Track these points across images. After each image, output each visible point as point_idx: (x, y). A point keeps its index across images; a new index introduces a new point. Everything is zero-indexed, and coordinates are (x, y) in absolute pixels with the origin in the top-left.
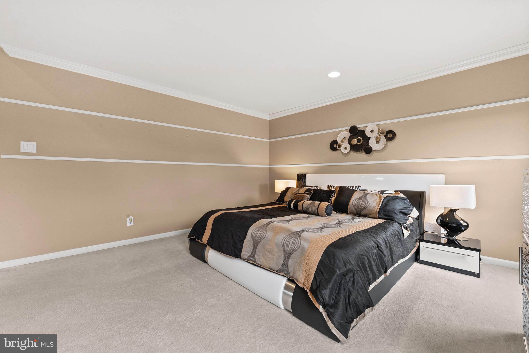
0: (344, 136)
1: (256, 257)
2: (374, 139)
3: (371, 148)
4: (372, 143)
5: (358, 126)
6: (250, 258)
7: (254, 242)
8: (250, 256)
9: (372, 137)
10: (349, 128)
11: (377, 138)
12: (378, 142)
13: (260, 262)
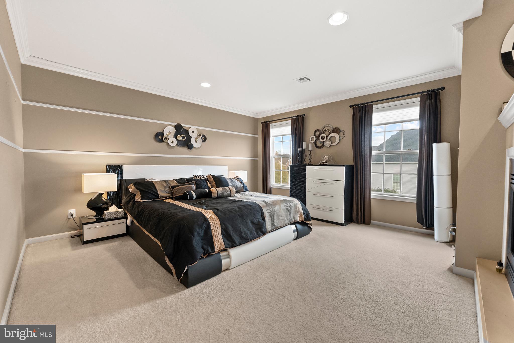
0: (169, 130)
1: (276, 224)
2: (194, 139)
3: (192, 145)
4: (193, 141)
5: (183, 125)
6: (273, 227)
7: (271, 216)
8: (272, 226)
9: (193, 136)
10: (175, 124)
11: (195, 139)
12: (196, 142)
13: (279, 225)
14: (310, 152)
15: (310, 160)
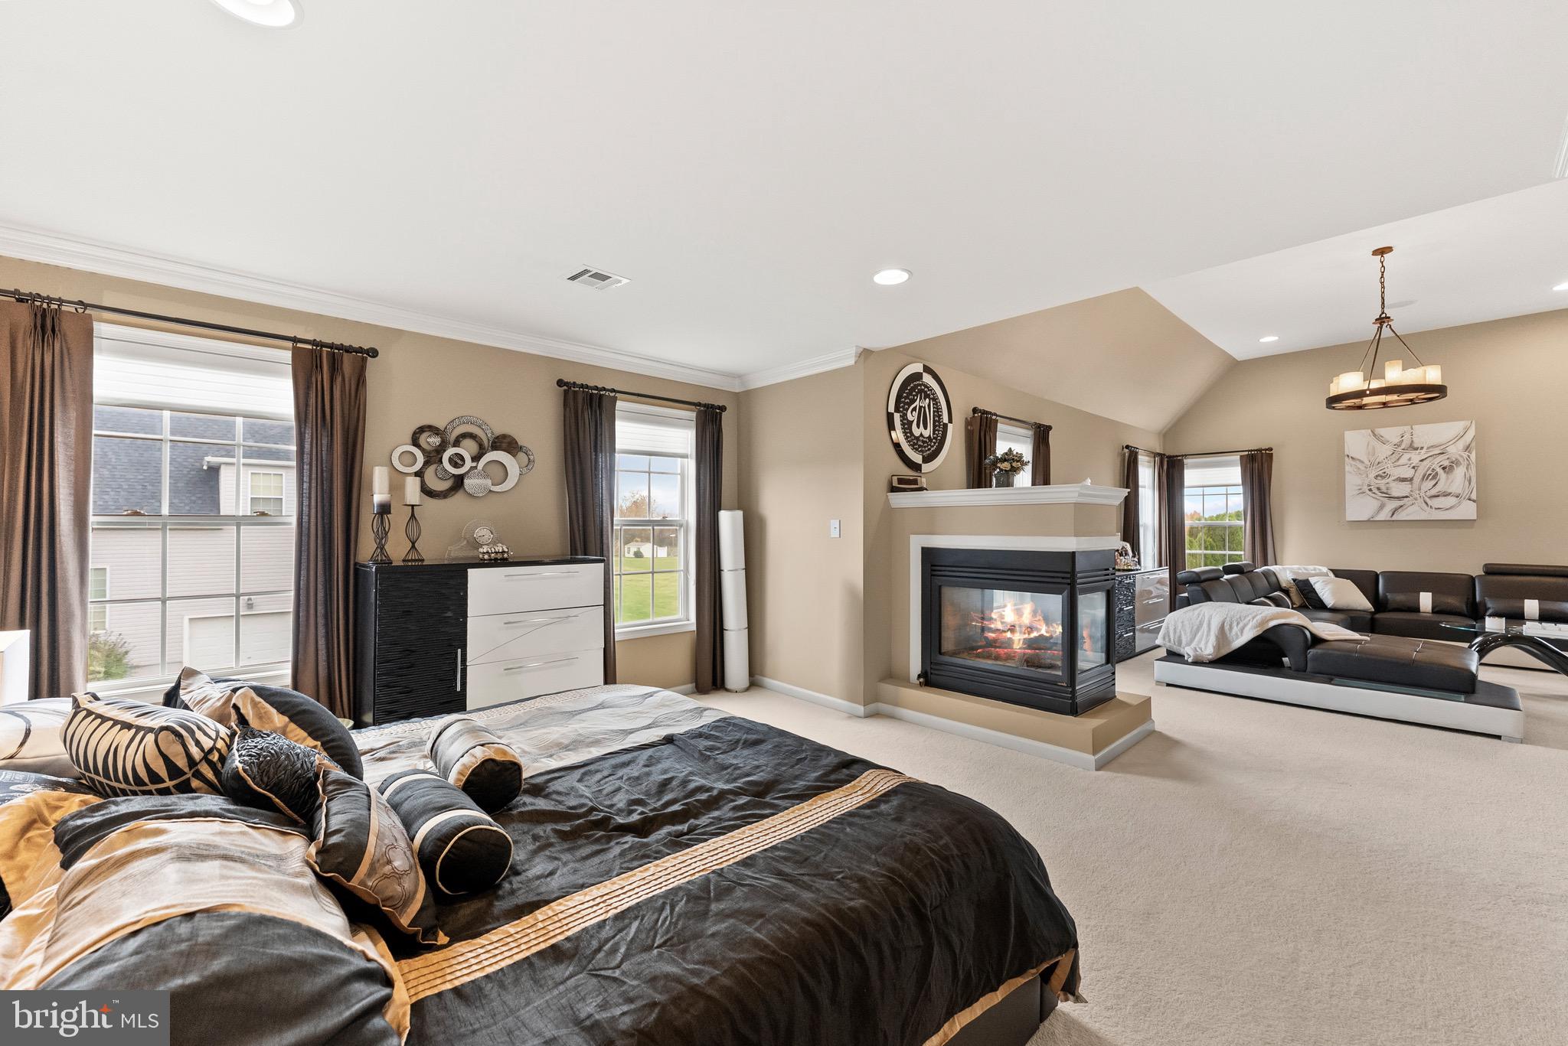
14: (413, 509)
15: (413, 543)
